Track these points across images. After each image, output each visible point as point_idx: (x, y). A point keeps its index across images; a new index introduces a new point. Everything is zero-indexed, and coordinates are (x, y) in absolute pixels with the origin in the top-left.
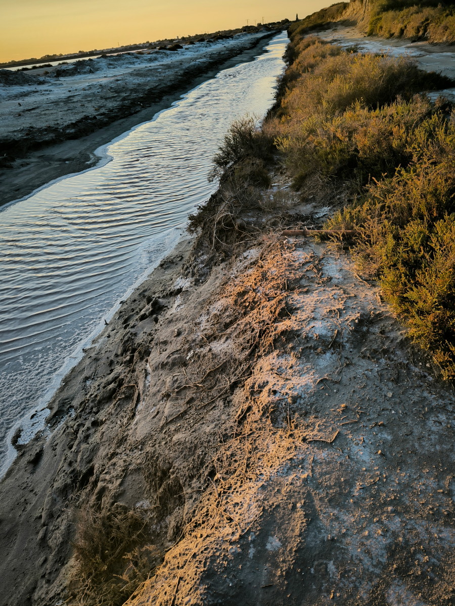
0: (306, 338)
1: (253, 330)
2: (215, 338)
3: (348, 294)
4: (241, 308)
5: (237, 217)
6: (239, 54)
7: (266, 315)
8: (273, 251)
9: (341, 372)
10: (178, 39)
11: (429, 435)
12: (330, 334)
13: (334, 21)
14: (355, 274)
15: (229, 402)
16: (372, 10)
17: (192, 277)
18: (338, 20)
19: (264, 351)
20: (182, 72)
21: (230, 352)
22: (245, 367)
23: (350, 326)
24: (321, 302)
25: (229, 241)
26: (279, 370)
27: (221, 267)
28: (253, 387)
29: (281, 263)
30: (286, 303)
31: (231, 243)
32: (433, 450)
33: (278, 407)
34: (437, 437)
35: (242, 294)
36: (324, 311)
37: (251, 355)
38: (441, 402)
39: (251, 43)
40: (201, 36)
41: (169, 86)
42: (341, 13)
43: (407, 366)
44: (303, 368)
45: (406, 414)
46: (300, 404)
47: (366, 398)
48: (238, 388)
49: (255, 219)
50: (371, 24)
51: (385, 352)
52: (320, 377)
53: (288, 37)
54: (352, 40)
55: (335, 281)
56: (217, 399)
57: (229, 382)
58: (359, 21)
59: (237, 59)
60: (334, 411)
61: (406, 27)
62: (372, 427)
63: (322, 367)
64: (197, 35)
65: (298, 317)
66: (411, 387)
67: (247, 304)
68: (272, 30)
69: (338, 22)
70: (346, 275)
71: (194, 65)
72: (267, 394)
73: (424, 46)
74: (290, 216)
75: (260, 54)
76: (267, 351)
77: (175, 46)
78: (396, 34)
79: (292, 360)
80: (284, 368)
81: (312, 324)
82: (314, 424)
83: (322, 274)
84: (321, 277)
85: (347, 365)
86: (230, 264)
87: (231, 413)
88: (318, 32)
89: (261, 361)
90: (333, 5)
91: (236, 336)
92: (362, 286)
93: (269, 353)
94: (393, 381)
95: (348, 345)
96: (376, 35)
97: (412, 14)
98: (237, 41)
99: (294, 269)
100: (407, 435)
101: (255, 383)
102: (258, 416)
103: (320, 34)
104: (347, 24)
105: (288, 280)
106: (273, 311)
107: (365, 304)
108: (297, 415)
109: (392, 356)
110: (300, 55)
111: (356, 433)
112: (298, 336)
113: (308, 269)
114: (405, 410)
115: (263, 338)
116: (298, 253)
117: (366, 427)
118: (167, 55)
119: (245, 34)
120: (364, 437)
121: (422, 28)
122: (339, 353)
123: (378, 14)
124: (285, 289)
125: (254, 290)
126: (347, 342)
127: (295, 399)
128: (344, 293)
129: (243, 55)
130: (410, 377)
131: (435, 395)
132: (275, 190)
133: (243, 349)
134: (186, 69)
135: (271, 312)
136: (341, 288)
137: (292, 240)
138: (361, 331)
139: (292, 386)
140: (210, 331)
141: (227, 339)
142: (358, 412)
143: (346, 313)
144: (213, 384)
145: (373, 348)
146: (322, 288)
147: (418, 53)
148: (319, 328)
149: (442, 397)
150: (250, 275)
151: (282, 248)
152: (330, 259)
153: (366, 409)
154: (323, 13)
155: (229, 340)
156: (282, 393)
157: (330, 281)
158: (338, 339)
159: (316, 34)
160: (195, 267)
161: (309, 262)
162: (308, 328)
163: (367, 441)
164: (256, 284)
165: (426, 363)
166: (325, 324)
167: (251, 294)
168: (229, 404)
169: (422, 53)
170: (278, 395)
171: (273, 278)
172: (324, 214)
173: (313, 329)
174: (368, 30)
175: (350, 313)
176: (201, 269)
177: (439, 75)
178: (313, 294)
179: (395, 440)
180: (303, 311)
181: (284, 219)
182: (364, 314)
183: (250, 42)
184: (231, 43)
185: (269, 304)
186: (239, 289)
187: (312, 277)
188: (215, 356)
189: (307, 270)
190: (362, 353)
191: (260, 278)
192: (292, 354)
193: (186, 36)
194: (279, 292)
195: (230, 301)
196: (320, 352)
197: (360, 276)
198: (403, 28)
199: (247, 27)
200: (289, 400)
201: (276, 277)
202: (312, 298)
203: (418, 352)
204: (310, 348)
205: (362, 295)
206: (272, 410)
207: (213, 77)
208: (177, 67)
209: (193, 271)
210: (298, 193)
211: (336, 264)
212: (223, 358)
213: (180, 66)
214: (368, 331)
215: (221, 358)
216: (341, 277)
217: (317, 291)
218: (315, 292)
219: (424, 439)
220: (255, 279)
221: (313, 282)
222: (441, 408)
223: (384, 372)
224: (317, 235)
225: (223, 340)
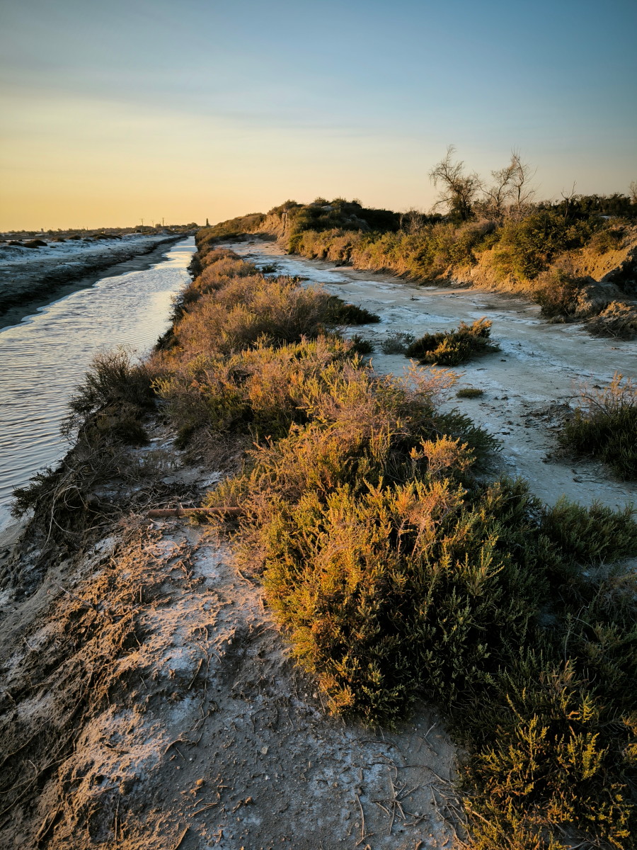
0: (157, 678)
1: (85, 673)
2: (27, 694)
3: (224, 601)
4: (73, 638)
5: (88, 492)
6: (128, 259)
7: (106, 645)
8: (132, 542)
9: (202, 726)
10: (43, 232)
11: (311, 805)
12: (192, 666)
13: (251, 233)
14: (237, 571)
15: (32, 809)
16: (292, 227)
17: (13, 587)
18: (256, 232)
19: (95, 709)
20: (42, 277)
21: (47, 716)
22: (65, 741)
23: (220, 650)
24: (186, 618)
25: (75, 526)
26: (113, 739)
27: (61, 568)
28: (68, 776)
29: (138, 560)
30: (137, 625)
31: (79, 529)
32: (313, 829)
33: (103, 804)
34: (320, 805)
35: (76, 615)
36: (188, 632)
37: (75, 718)
38: (329, 748)
39: (145, 248)
40: (77, 231)
41: (20, 295)
42: (258, 225)
43: (289, 701)
44: (148, 730)
45: (284, 776)
46: (137, 792)
47: (232, 763)
48: (51, 780)
49: (115, 493)
50: (292, 241)
51: (264, 683)
52: (171, 740)
53: (196, 244)
54: (272, 257)
55: (209, 583)
56: (15, 805)
57: (37, 772)
58: (279, 236)
59: (125, 266)
60: (185, 794)
61: (328, 249)
62: (237, 809)
63: (175, 723)
64: (71, 230)
65: (151, 645)
66: (293, 733)
67: (83, 630)
68: (175, 235)
69: (255, 234)
70: (225, 572)
71: (62, 269)
72: (87, 786)
73: (350, 272)
74: (164, 487)
75: (158, 262)
76: (99, 708)
77: (37, 241)
78: (320, 255)
79: (134, 718)
80: (120, 733)
81: (169, 655)
82: (152, 824)
83: (193, 574)
84: (191, 578)
85: (212, 713)
86: (75, 562)
87: (31, 830)
88: (231, 243)
89: (89, 726)
90: (249, 215)
91: (59, 687)
92: (244, 586)
93: (102, 711)
94: (270, 727)
95: (216, 681)
96: (298, 254)
97: (334, 237)
98: (127, 243)
99: (155, 569)
100: (282, 812)
101: (73, 769)
102: (71, 826)
103: (233, 245)
104: (266, 237)
105: (143, 587)
106: (117, 639)
107: (244, 613)
108: (130, 813)
109: (272, 689)
110: (204, 271)
111: (212, 825)
112: (146, 677)
113: (175, 567)
114: (283, 770)
115: (95, 687)
116: (166, 543)
117: (228, 811)
118: (22, 253)
119: (139, 236)
120: (224, 829)
121: (346, 252)
122: (203, 696)
123: (298, 231)
124: (138, 601)
125: (95, 607)
126: (215, 676)
127: (130, 786)
128: (219, 600)
129: (134, 261)
130: (293, 717)
131: (323, 739)
132: (153, 447)
133: (65, 709)
134: (50, 273)
135: (114, 641)
136: (216, 593)
137: (160, 524)
138: (235, 656)
139: (128, 764)
140: (21, 681)
141: (46, 692)
142: (219, 789)
143: (217, 630)
144: (12, 779)
145: (249, 680)
146: (191, 596)
147: (342, 279)
148: (179, 659)
149: (330, 741)
150: (96, 582)
151: (145, 536)
152: (208, 550)
153: (230, 780)
154: (237, 222)
155: (49, 694)
156: (112, 778)
157: (203, 583)
158: (202, 674)
159: (229, 245)
160: (18, 571)
161: (178, 556)
162: (162, 662)
163: (227, 835)
164: (99, 597)
165: (312, 692)
166: (188, 651)
167: (91, 613)
168: (31, 811)
169: (347, 279)
170: (104, 783)
171: (124, 586)
172: (212, 481)
173: (169, 662)
174: (288, 247)
175: (223, 629)
176: (29, 573)
177: (358, 309)
178: (178, 606)
179: (265, 824)
180: (159, 634)
181: (156, 492)
182: (241, 629)
183: (145, 245)
184: (118, 245)
185: (111, 627)
186: (76, 606)
187: (179, 580)
188: (21, 727)
189: (173, 570)
190: (234, 690)
191: (106, 586)
192: (135, 708)
193: (55, 229)
194: (130, 607)
195: (60, 626)
196: (176, 699)
197: (242, 573)
198: (326, 250)
199: (142, 227)
200: (121, 790)
201: (128, 584)
202: (175, 613)
203: (304, 677)
204: (162, 694)
205: (241, 601)
206: (93, 812)
207: (90, 286)
208: (36, 269)
209: (15, 578)
210: (182, 452)
211: (214, 556)
212: (35, 728)
213: (40, 269)
214: (244, 655)
215: (30, 729)
216: (218, 575)
217: (183, 601)
218: (180, 602)
219: (303, 812)
220: (99, 589)
221: (178, 587)
222: (327, 759)
223: (260, 716)
224: (193, 516)
225: (39, 695)
